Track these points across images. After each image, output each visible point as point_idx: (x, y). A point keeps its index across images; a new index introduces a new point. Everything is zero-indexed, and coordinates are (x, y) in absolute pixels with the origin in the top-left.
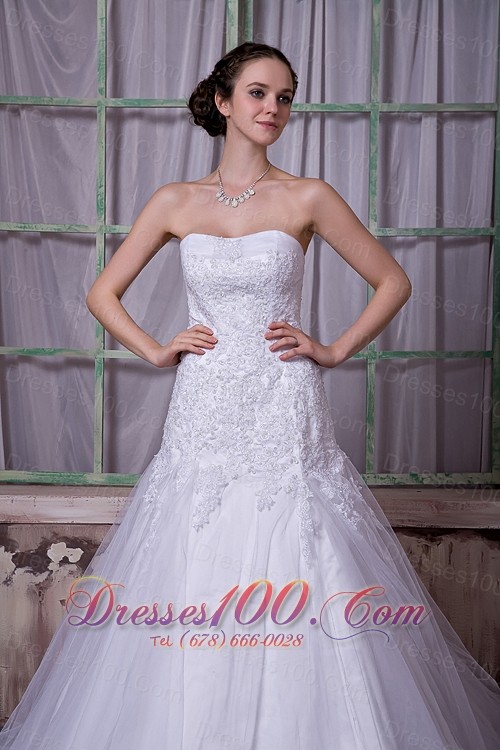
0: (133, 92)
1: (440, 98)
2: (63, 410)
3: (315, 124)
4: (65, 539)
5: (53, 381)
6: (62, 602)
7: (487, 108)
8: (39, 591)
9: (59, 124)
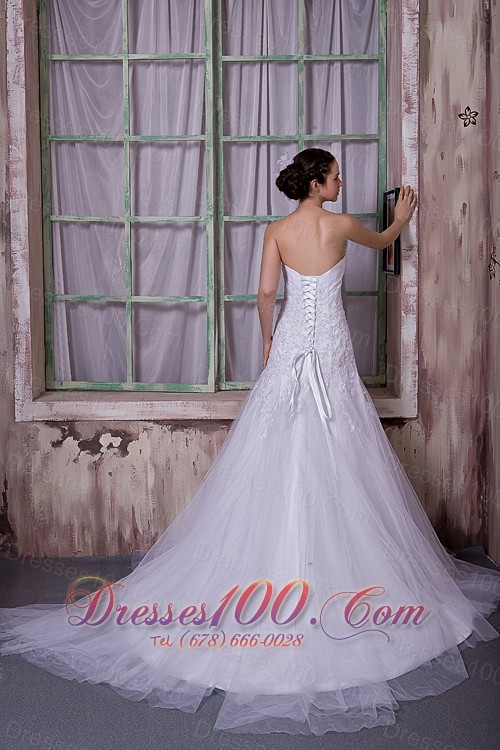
0: (147, 131)
1: (343, 132)
2: (106, 338)
3: (264, 148)
4: (110, 431)
5: (99, 316)
6: (110, 474)
7: (373, 137)
8: (96, 466)
9: (100, 151)
